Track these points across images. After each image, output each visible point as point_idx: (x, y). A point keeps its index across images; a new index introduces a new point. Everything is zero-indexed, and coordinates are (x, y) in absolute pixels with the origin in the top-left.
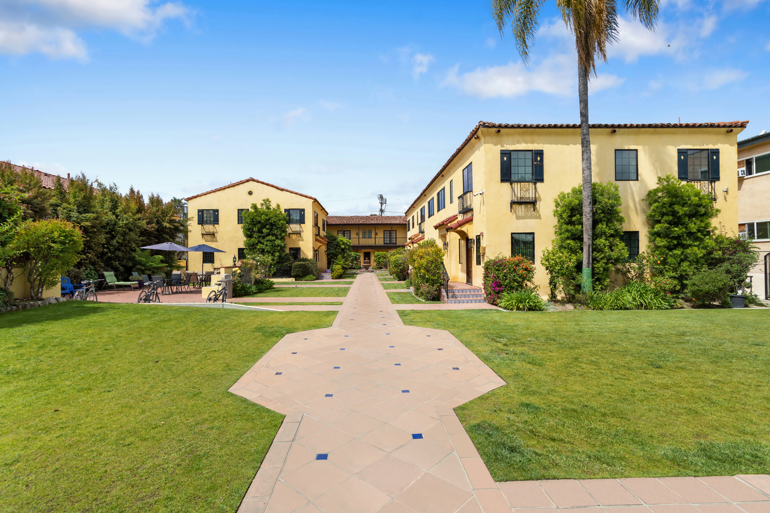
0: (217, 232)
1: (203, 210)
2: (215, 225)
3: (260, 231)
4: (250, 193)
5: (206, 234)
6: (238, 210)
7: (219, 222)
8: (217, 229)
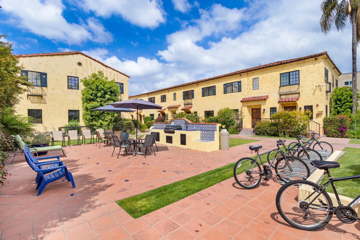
0: (46, 95)
1: (28, 71)
2: (43, 88)
3: (103, 96)
4: (80, 64)
5: (32, 95)
6: (68, 76)
7: (48, 85)
8: (46, 91)
